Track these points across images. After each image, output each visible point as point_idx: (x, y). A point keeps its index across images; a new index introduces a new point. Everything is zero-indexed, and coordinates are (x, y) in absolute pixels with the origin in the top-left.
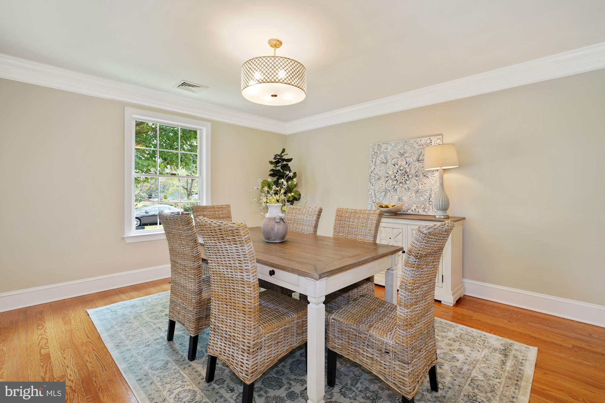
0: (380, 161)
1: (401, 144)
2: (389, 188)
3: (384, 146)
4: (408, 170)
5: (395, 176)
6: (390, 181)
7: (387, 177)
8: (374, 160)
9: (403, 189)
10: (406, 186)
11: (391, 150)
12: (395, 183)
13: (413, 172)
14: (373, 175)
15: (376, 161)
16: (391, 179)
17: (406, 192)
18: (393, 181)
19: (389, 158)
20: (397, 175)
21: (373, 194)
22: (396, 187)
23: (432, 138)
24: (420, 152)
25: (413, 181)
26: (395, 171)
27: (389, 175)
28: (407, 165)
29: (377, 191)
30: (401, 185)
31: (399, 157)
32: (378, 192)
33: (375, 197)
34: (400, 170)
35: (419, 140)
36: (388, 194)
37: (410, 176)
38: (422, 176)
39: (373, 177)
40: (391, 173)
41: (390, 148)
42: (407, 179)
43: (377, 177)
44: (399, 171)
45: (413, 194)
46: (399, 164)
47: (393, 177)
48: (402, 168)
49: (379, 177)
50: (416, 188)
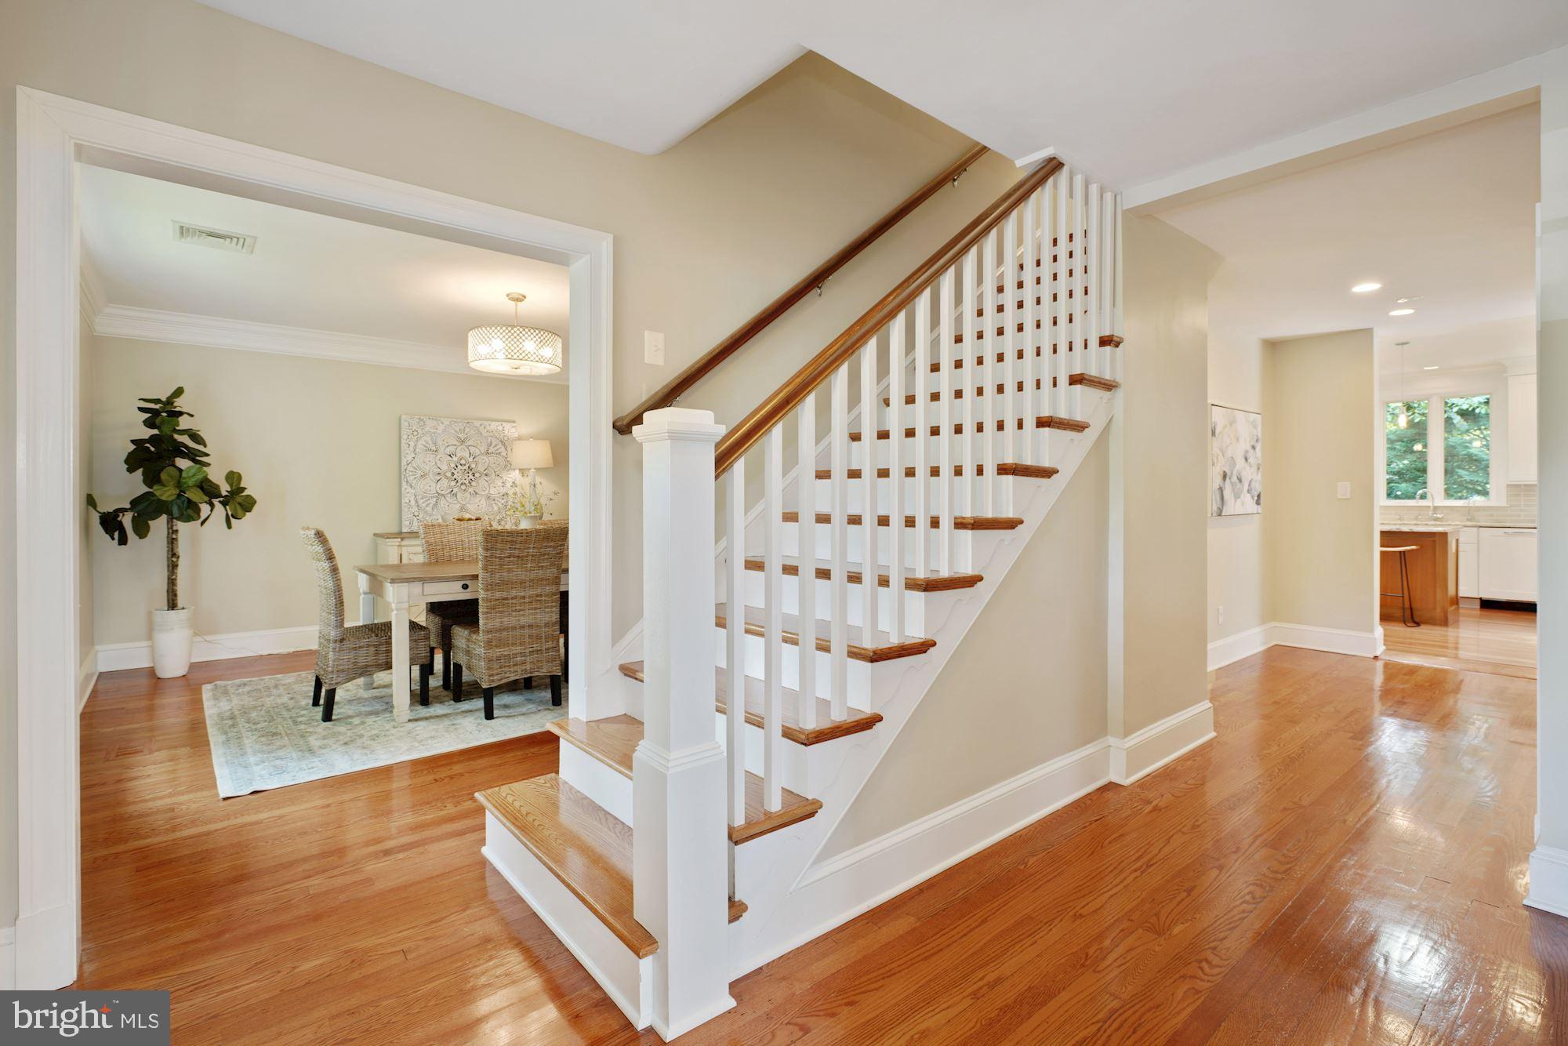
0: (425, 446)
1: (460, 424)
2: (442, 493)
3: (430, 423)
4: (473, 466)
5: (453, 474)
6: (444, 482)
7: (439, 474)
8: (412, 444)
9: (467, 494)
10: (471, 490)
11: (444, 431)
12: (453, 483)
13: (481, 468)
14: (412, 469)
15: (415, 445)
16: (446, 477)
17: (472, 499)
18: (450, 480)
19: (440, 443)
20: (455, 472)
21: (413, 502)
22: (455, 490)
23: (504, 424)
24: (489, 441)
25: (482, 482)
26: (453, 465)
27: (441, 471)
28: (472, 458)
29: (420, 497)
30: (463, 487)
31: (456, 443)
32: (422, 499)
33: (418, 506)
34: (461, 465)
35: (487, 423)
36: (443, 502)
37: (477, 475)
38: (494, 475)
39: (411, 473)
40: (445, 467)
41: (441, 428)
42: (473, 478)
43: (419, 473)
44: (459, 466)
45: (483, 502)
46: (458, 455)
47: (449, 474)
48: (463, 462)
49: (422, 474)
50: (487, 492)
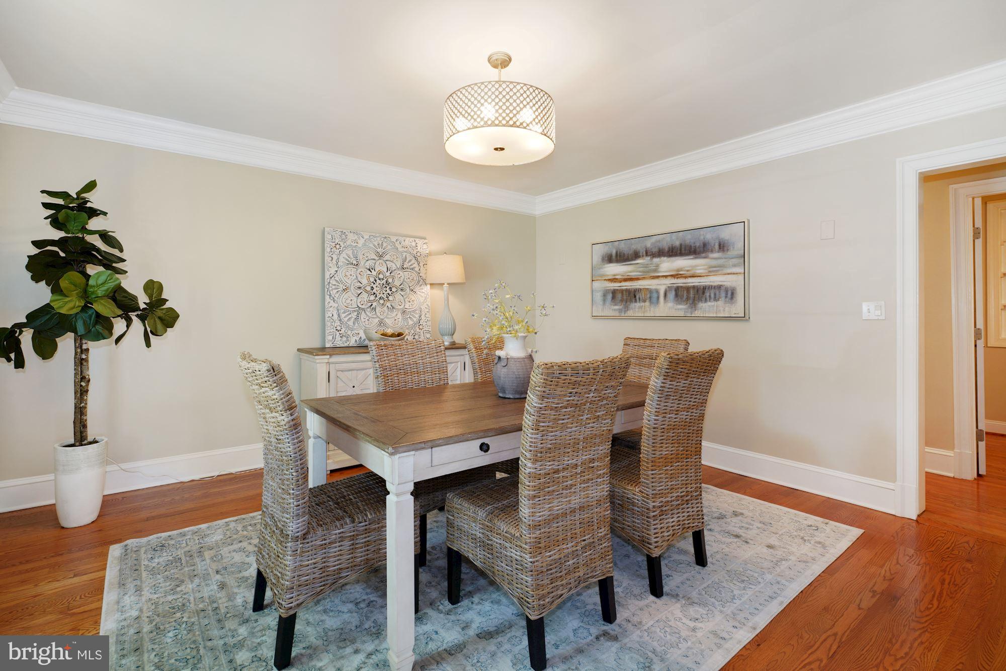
0: (347, 260)
1: (379, 239)
2: (363, 307)
3: (351, 237)
4: (390, 280)
5: (372, 288)
6: (365, 295)
7: (360, 288)
8: (335, 257)
9: (385, 308)
10: (388, 304)
11: (364, 245)
12: (372, 298)
13: (397, 283)
14: (334, 283)
15: (338, 259)
16: (366, 291)
17: (389, 313)
18: (370, 294)
19: (360, 257)
20: (374, 286)
21: (336, 316)
22: (374, 304)
23: (417, 240)
24: (404, 256)
25: (398, 296)
26: (372, 280)
27: (362, 285)
28: (389, 272)
29: (342, 311)
30: (382, 302)
31: (377, 258)
32: (344, 312)
33: (340, 320)
34: (379, 279)
35: (402, 239)
36: (363, 315)
37: (394, 290)
38: (408, 289)
39: (334, 287)
40: (365, 281)
41: (361, 241)
42: (390, 293)
43: (341, 287)
44: (378, 281)
45: (399, 316)
46: (377, 270)
47: (368, 288)
48: (381, 276)
49: (344, 288)
50: (402, 307)
